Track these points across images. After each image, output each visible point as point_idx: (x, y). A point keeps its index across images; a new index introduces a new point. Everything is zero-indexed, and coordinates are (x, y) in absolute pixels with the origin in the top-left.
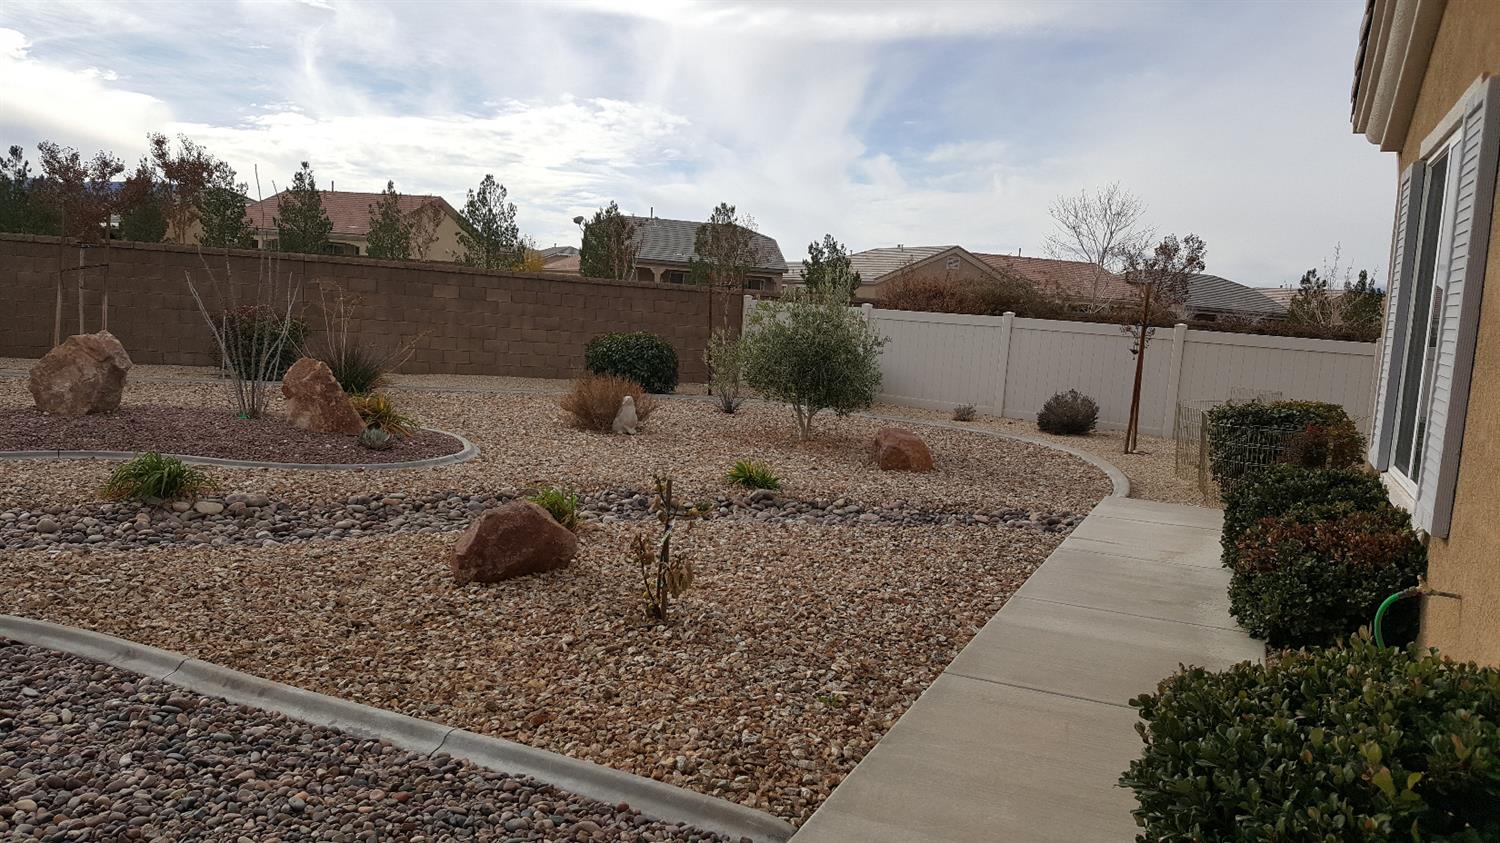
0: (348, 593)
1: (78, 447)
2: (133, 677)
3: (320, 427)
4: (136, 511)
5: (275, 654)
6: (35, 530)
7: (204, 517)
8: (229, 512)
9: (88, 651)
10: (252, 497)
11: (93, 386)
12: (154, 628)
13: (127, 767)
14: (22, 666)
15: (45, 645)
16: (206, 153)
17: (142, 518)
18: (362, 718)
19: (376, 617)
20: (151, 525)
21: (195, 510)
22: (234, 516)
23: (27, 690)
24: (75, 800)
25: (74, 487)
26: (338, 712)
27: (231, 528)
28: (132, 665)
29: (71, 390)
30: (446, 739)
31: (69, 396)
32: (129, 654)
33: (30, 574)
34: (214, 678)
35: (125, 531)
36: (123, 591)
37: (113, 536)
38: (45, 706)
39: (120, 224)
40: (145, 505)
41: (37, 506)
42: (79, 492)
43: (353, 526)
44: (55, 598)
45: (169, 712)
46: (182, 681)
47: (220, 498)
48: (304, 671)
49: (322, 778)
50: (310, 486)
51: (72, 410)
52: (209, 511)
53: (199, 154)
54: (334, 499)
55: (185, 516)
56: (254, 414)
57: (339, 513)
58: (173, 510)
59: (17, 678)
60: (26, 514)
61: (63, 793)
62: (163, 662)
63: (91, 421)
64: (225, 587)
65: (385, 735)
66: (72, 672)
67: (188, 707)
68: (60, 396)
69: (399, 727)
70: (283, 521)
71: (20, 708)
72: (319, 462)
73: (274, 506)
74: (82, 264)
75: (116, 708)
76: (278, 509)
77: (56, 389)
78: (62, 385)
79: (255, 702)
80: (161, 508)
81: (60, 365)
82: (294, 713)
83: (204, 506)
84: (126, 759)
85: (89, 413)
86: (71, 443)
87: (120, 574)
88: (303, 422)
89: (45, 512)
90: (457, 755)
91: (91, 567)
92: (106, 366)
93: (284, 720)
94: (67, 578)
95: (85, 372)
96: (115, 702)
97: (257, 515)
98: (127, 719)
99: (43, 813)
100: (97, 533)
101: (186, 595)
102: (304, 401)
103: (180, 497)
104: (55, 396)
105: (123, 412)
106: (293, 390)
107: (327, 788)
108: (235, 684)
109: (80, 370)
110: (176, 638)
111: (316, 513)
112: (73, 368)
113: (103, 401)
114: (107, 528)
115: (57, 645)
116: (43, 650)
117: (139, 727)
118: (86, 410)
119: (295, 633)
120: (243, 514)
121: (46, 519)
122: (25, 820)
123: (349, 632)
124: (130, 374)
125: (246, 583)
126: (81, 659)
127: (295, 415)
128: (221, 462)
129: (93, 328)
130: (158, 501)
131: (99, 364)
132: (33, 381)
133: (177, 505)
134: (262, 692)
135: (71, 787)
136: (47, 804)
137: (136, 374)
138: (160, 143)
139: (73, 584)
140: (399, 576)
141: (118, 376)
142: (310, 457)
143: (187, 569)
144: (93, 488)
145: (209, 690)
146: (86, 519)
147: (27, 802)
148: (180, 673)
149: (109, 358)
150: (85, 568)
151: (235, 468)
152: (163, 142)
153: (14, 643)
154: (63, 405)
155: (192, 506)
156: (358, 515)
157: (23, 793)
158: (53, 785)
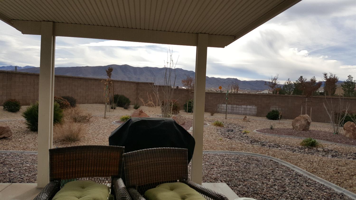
0: (340, 168)
1: (299, 136)
2: (293, 171)
3: (352, 137)
4: (306, 148)
5: (320, 173)
6: (287, 149)
7: (319, 151)
8: (324, 151)
9: (288, 166)
10: (330, 149)
11: (304, 125)
12: (300, 165)
13: (287, 180)
14: (277, 165)
15: (282, 164)
16: (336, 76)
17: (306, 150)
18: (329, 184)
19: (344, 172)
20: (308, 151)
21: (317, 150)
22: (325, 152)
23: (277, 168)
24: (278, 181)
25: (295, 142)
26: (326, 183)
27: (323, 154)
28: (294, 169)
29: (300, 125)
30: (344, 191)
31: (299, 127)
32: (294, 167)
33: (283, 154)
34: (306, 173)
35: (303, 151)
36: (297, 159)
37: (300, 152)
38: (279, 171)
39: (324, 91)
40: (308, 147)
41: (288, 145)
42: (296, 143)
43: (351, 158)
44: (286, 158)
45: (297, 176)
46: (301, 173)
47: (323, 148)
48: (324, 177)
49: (317, 189)
50: (343, 148)
51: (299, 130)
52: (320, 150)
53: (335, 76)
54: (349, 152)
55: (315, 150)
56: (337, 133)
57: (349, 155)
58: (313, 149)
59: (276, 167)
60: (286, 146)
61: (277, 180)
62: (299, 169)
63: (302, 132)
64: (315, 162)
65: (333, 188)
66: (284, 168)
67: (300, 176)
68: (297, 127)
69: (336, 187)
70: (335, 154)
71: (275, 170)
72: (349, 144)
73: (334, 151)
74: (306, 101)
75: (289, 173)
76: (335, 152)
77: (296, 125)
78: (298, 125)
79: (312, 178)
80: (310, 148)
81: (297, 121)
82: (318, 181)
83: (319, 149)
84: (287, 179)
85: (303, 130)
86: (298, 135)
87: (297, 156)
88: (348, 136)
89: (289, 146)
90: (345, 194)
91: (293, 155)
92: (306, 121)
93: (315, 181)
94: (288, 155)
95: (302, 122)
96: (289, 172)
97: (330, 152)
98: (290, 175)
99: (274, 181)
100: (297, 151)
101: (308, 162)
102: (348, 131)
103: (315, 147)
104: (296, 126)
105: (309, 131)
106: (346, 129)
107: (317, 191)
108: (309, 175)
109: (301, 122)
110: (304, 167)
111: (343, 154)
112: (300, 121)
113: (306, 128)
114: (299, 150)
115: (283, 164)
116: (281, 164)
117: (291, 176)
118: (302, 130)
119: (326, 171)
120: (327, 152)
121: (289, 147)
122: (271, 181)
123: (336, 173)
124: (311, 123)
125: (320, 162)
126: (286, 166)
127: (346, 134)
128: (327, 142)
129: (304, 113)
130: (310, 147)
131: (305, 121)
132: (292, 123)
133: (314, 148)
134: (314, 177)
135: (278, 180)
136: (275, 181)
137: (313, 124)
138: (325, 75)
139: (289, 157)
140: (353, 167)
141: (309, 124)
142: (347, 143)
143: (310, 158)
144: (299, 143)
145: (305, 175)
146: (296, 148)
147: (272, 180)
148: (301, 172)
149: (307, 120)
150: (292, 155)
151: (329, 143)
152: (326, 74)
153: (277, 162)
154: (298, 128)
155: (317, 149)
156: (353, 156)
157: (272, 179)
158: (276, 179)
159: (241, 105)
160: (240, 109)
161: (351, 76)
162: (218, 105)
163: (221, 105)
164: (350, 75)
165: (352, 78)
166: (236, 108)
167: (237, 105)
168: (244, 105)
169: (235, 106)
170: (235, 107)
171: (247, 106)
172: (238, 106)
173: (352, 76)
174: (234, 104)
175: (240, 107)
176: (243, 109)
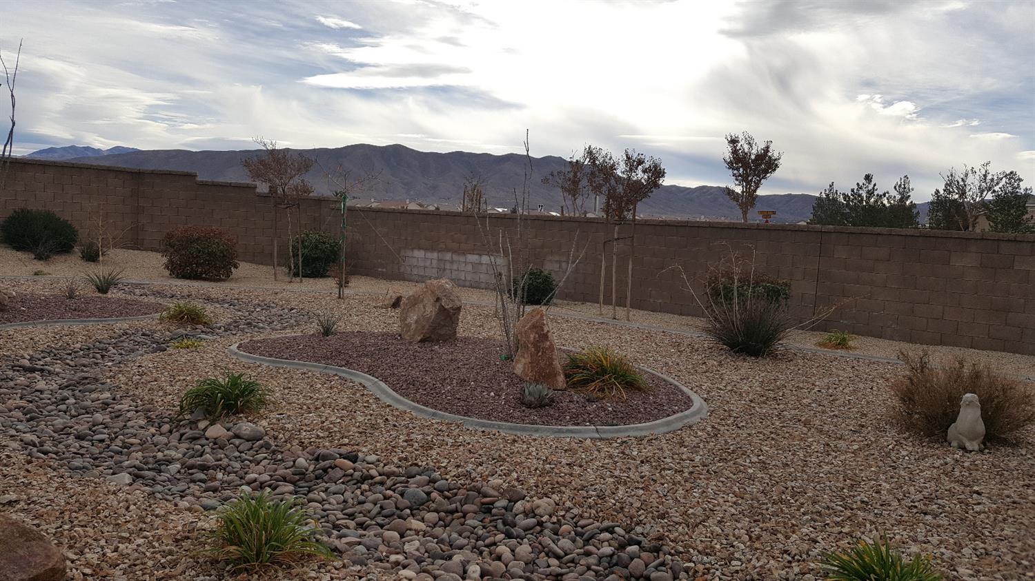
3: (527, 375)
11: (428, 319)
21: (204, 432)
22: (214, 444)
51: (411, 339)
68: (409, 326)
73: (260, 442)
74: (616, 237)
77: (409, 320)
78: (412, 318)
85: (422, 341)
92: (437, 305)
95: (427, 309)
102: (524, 349)
109: (424, 306)
112: (421, 306)
113: (437, 333)
118: (419, 338)
127: (517, 361)
131: (435, 303)
141: (449, 315)
149: (439, 300)
154: (409, 333)
155: (206, 428)
159: (464, 254)
160: (462, 267)
161: (1015, 174)
162: (402, 253)
163: (409, 253)
164: (1011, 173)
165: (1020, 180)
166: (452, 262)
167: (455, 252)
168: (472, 252)
169: (448, 256)
170: (449, 261)
171: (480, 255)
172: (456, 257)
173: (1020, 174)
174: (447, 250)
175: (462, 259)
176: (469, 268)
